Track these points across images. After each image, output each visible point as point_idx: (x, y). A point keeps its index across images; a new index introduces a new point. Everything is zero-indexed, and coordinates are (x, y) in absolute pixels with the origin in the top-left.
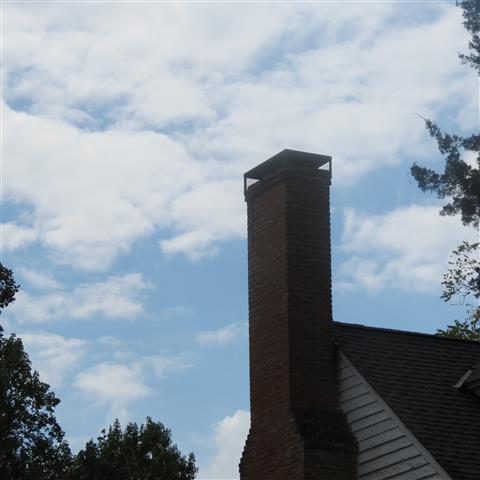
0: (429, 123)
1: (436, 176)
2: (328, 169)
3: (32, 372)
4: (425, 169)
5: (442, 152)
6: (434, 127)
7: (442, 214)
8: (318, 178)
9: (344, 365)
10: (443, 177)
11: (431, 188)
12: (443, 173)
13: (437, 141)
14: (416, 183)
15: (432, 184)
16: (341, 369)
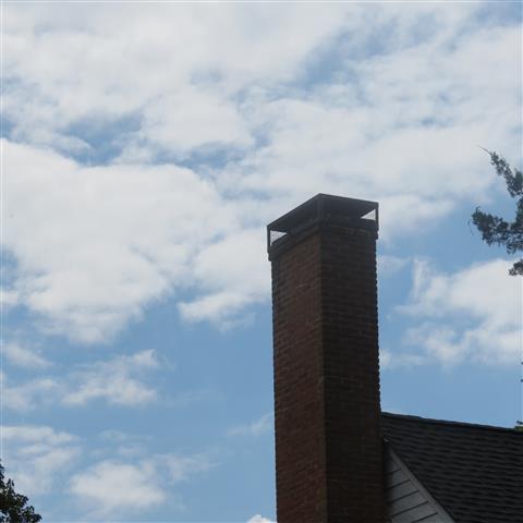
0: (495, 158)
1: (504, 225)
2: (374, 218)
3: (5, 481)
4: (490, 216)
5: (513, 195)
6: (502, 162)
7: (512, 273)
8: (362, 231)
9: (395, 468)
10: (514, 226)
11: (499, 240)
12: (514, 221)
13: (505, 180)
14: (480, 234)
15: (500, 235)
16: (392, 473)
